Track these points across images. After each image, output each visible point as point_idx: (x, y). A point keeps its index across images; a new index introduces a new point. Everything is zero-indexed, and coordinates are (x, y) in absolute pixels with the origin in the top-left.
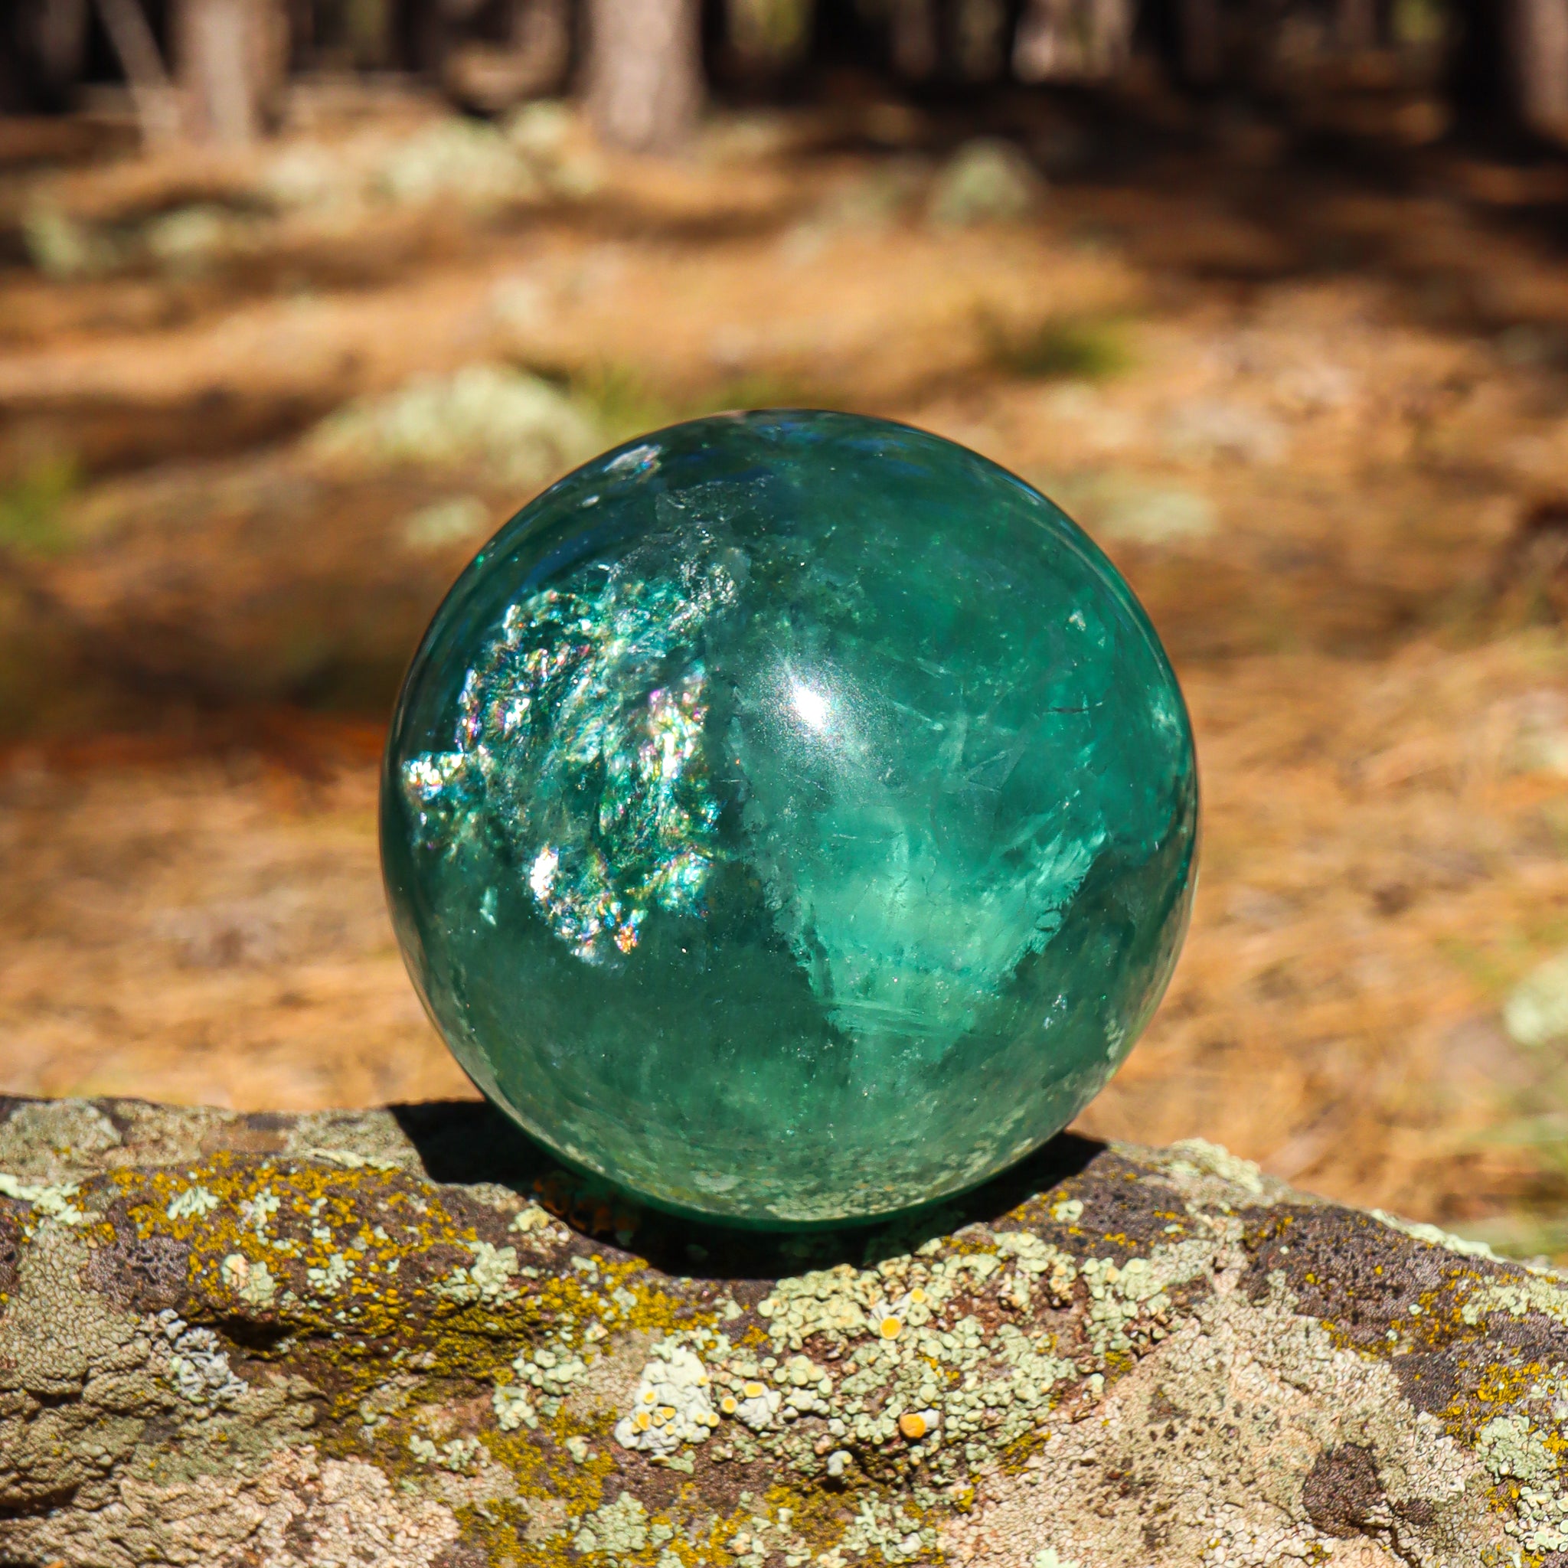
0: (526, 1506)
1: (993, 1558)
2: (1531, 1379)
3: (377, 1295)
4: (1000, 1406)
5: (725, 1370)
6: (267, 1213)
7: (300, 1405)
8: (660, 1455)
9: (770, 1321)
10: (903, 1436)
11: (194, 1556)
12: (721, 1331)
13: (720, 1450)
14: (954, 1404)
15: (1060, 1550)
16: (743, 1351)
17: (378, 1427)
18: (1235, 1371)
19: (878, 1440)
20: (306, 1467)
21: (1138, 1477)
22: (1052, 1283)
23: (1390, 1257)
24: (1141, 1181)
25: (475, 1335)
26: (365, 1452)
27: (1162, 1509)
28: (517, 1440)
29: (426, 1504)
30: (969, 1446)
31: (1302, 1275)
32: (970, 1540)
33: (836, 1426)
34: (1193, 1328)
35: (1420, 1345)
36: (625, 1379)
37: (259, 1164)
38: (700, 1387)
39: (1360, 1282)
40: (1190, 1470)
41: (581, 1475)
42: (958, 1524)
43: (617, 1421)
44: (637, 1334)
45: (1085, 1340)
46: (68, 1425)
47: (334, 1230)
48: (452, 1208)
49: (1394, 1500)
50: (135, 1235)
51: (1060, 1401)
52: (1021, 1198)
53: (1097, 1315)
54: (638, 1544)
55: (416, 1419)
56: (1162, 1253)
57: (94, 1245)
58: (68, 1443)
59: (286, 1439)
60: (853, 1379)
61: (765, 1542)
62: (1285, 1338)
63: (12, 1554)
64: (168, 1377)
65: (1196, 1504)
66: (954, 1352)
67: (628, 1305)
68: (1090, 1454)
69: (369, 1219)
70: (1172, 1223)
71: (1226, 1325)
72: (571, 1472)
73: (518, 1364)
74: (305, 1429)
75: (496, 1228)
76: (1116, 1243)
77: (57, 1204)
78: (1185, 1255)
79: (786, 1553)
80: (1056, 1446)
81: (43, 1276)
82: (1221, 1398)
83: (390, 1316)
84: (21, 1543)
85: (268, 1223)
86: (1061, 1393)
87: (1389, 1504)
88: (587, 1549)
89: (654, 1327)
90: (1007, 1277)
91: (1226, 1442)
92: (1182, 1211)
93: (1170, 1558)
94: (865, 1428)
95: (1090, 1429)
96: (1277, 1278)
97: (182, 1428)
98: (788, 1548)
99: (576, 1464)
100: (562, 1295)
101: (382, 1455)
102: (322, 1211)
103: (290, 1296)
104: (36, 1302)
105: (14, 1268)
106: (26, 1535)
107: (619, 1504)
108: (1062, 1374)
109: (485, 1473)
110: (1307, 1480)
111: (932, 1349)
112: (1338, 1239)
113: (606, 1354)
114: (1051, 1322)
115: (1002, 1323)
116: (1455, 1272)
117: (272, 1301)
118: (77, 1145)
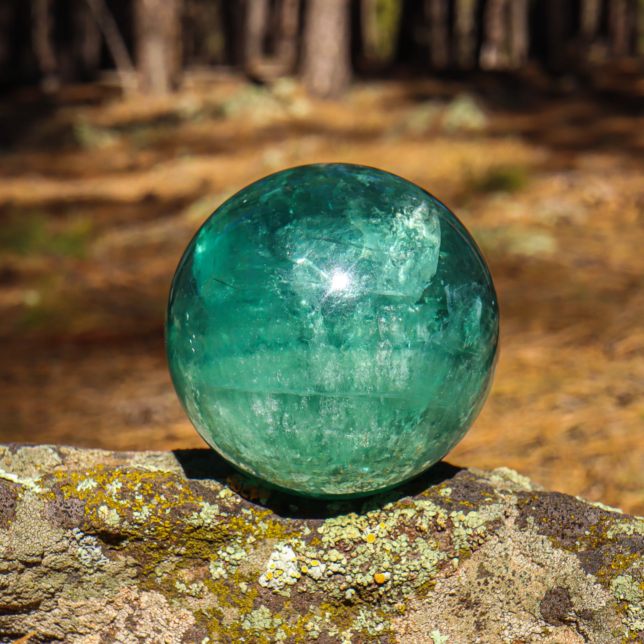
0: (222, 611)
1: (413, 633)
2: (633, 560)
3: (161, 523)
4: (416, 570)
5: (303, 555)
6: (117, 489)
7: (131, 568)
8: (277, 589)
9: (322, 535)
10: (376, 583)
11: (88, 631)
12: (302, 539)
13: (301, 588)
14: (397, 569)
15: (441, 631)
16: (311, 548)
17: (163, 578)
18: (513, 558)
19: (365, 584)
20: (134, 594)
21: (473, 601)
22: (438, 520)
23: (577, 511)
24: (477, 481)
25: (202, 540)
26: (158, 589)
27: (483, 614)
28: (219, 583)
29: (182, 610)
30: (403, 587)
31: (541, 518)
32: (404, 626)
33: (348, 578)
34: (495, 539)
35: (589, 547)
36: (263, 558)
37: (115, 469)
38: (293, 562)
39: (565, 521)
40: (494, 598)
41: (244, 598)
42: (399, 619)
43: (260, 576)
44: (268, 541)
45: (451, 544)
46: (36, 575)
47: (144, 496)
48: (193, 488)
49: (577, 610)
50: (63, 498)
51: (441, 569)
52: (427, 487)
53: (456, 534)
54: (268, 626)
55: (178, 575)
56: (483, 509)
57: (46, 501)
58: (36, 583)
59: (126, 582)
60: (355, 559)
61: (319, 626)
62: (533, 544)
63: (15, 629)
64: (77, 556)
65: (497, 612)
66: (397, 549)
67: (264, 529)
68: (453, 591)
69: (158, 492)
70: (488, 497)
71: (509, 539)
72: (241, 597)
73: (220, 552)
74: (133, 578)
75: (211, 497)
76: (465, 505)
78: (493, 510)
79: (328, 631)
80: (439, 587)
81: (25, 513)
82: (507, 568)
83: (167, 532)
84: (19, 625)
85: (117, 493)
86: (441, 566)
87: (575, 612)
88: (247, 628)
89: (275, 538)
90: (419, 518)
91: (509, 586)
92: (492, 493)
93: (486, 634)
94: (360, 579)
95: (453, 581)
96: (531, 519)
98: (329, 628)
99: (243, 593)
100: (237, 524)
101: (164, 590)
102: (139, 488)
103: (126, 523)
104: (22, 524)
105: (14, 510)
106: (21, 622)
107: (260, 610)
108: (441, 558)
109: (206, 597)
110: (542, 602)
111: (388, 547)
112: (556, 504)
113: (255, 549)
114: (437, 537)
115: (417, 537)
116: (604, 518)
117: (118, 525)
118: (43, 464)
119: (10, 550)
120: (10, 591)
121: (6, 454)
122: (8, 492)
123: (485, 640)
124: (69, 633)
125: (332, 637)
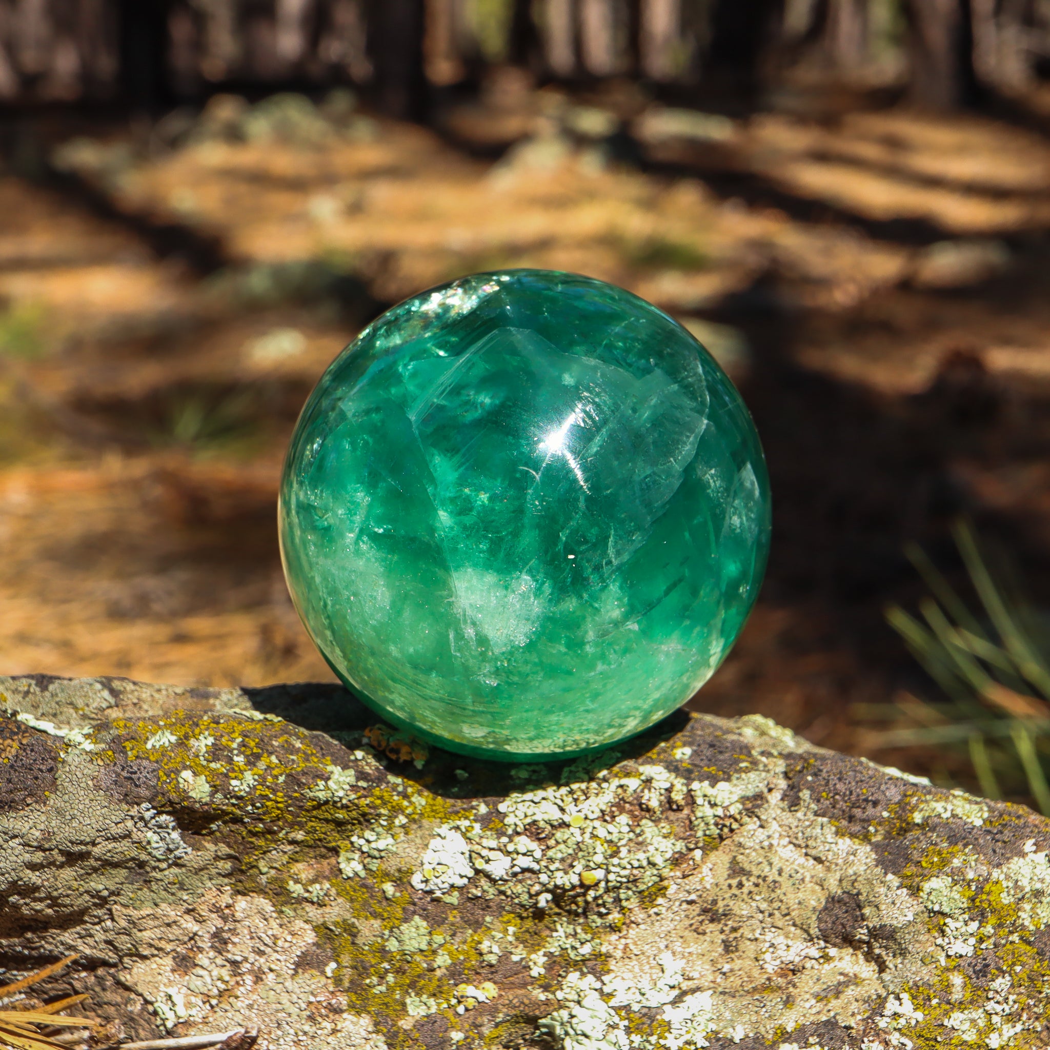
0: (357, 924)
1: (634, 957)
2: (953, 855)
3: (271, 796)
4: (641, 867)
5: (478, 844)
6: (206, 745)
7: (222, 861)
8: (438, 894)
9: (505, 815)
10: (582, 885)
11: (156, 952)
12: (476, 821)
13: (474, 891)
14: (614, 865)
15: (674, 953)
16: (489, 833)
17: (269, 876)
18: (779, 849)
19: (568, 886)
20: (226, 899)
21: (721, 911)
22: (673, 795)
23: (871, 783)
24: (725, 737)
25: (327, 821)
26: (262, 891)
27: (734, 930)
28: (352, 884)
29: (297, 922)
30: (621, 891)
31: (819, 793)
32: (621, 947)
33: (544, 878)
34: (755, 823)
35: (888, 835)
36: (418, 848)
37: (202, 717)
38: (463, 853)
39: (853, 798)
40: (751, 906)
41: (390, 905)
42: (614, 937)
43: (412, 874)
44: (425, 822)
45: (691, 829)
46: (83, 871)
47: (246, 757)
48: (316, 745)
49: (871, 925)
50: (126, 758)
51: (676, 865)
52: (654, 745)
53: (699, 814)
54: (424, 946)
55: (292, 871)
56: (738, 779)
57: (102, 764)
58: (82, 883)
59: (213, 882)
60: (554, 850)
61: (499, 946)
62: (809, 830)
63: (45, 949)
64: (144, 843)
65: (754, 927)
66: (614, 835)
67: (420, 804)
68: (693, 897)
69: (267, 750)
70: (743, 761)
71: (774, 822)
72: (384, 903)
73: (354, 839)
74: (224, 876)
75: (343, 758)
76: (710, 772)
77: (80, 738)
78: (751, 780)
79: (511, 953)
80: (673, 891)
81: (71, 781)
82: (771, 864)
83: (278, 808)
84: (50, 943)
85: (206, 752)
86: (676, 861)
87: (868, 928)
88: (393, 950)
89: (434, 817)
90: (646, 791)
91: (773, 891)
92: (749, 754)
93: (738, 959)
94: (561, 879)
95: (693, 882)
97: (151, 875)
98: (513, 950)
99: (387, 899)
100: (381, 798)
101: (270, 892)
102: (239, 745)
103: (219, 795)
104: (66, 797)
105: (53, 776)
106: (54, 939)
107: (413, 923)
108: (677, 849)
109: (333, 903)
110: (820, 913)
111: (601, 832)
112: (841, 773)
113: (406, 833)
114: (671, 818)
115: (642, 818)
116: (909, 793)
117: (208, 799)
118: (88, 705)
119: (48, 835)
120: (43, 895)
121: (32, 690)
122: (45, 749)
123: (736, 968)
124: (126, 955)
125: (516, 963)
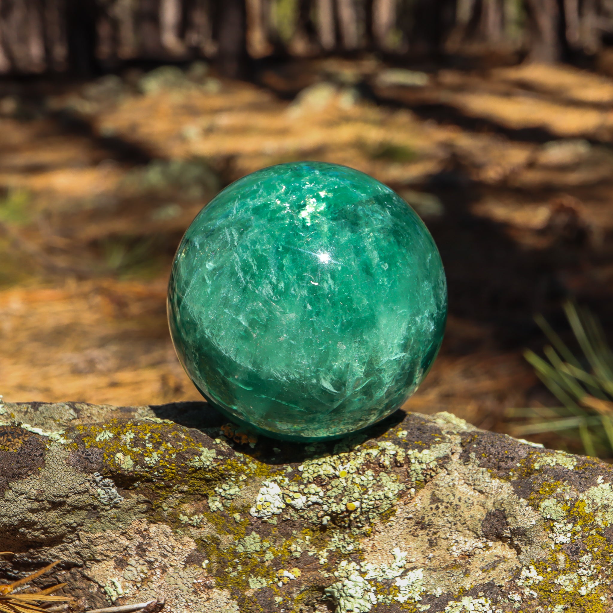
0: (219, 537)
1: (378, 551)
2: (557, 486)
3: (168, 466)
4: (380, 499)
5: (287, 489)
6: (130, 438)
7: (141, 504)
8: (265, 518)
9: (302, 472)
10: (347, 511)
11: (105, 558)
12: (286, 476)
13: (286, 516)
14: (365, 499)
15: (401, 548)
16: (293, 483)
17: (168, 512)
18: (459, 487)
19: (339, 512)
20: (144, 526)
21: (427, 523)
22: (397, 458)
23: (510, 447)
24: (426, 424)
25: (201, 479)
26: (164, 521)
27: (435, 533)
28: (216, 515)
29: (185, 537)
30: (370, 513)
31: (480, 454)
32: (370, 545)
33: (325, 507)
34: (445, 472)
35: (520, 477)
36: (253, 493)
37: (127, 422)
38: (279, 495)
39: (500, 456)
40: (444, 520)
41: (238, 526)
42: (366, 540)
43: (250, 508)
44: (257, 478)
45: (408, 477)
46: (61, 513)
47: (153, 444)
48: (193, 436)
49: (512, 528)
50: (85, 447)
51: (400, 497)
52: (386, 430)
53: (413, 468)
54: (258, 549)
55: (181, 509)
56: (434, 447)
57: (70, 450)
58: (61, 519)
59: (137, 516)
60: (330, 491)
61: (301, 547)
62: (475, 475)
63: (41, 558)
64: (96, 496)
65: (446, 531)
66: (365, 482)
67: (254, 468)
68: (411, 515)
69: (165, 440)
70: (437, 437)
71: (456, 471)
72: (235, 525)
73: (216, 489)
74: (142, 513)
75: (209, 443)
76: (418, 444)
77: (57, 437)
78: (442, 448)
79: (308, 551)
80: (399, 513)
81: (53, 461)
82: (454, 495)
83: (173, 473)
84: (44, 555)
85: (131, 442)
86: (401, 495)
87: (510, 529)
88: (240, 551)
89: (263, 476)
90: (382, 456)
91: (456, 510)
92: (440, 434)
93: (437, 550)
94: (335, 508)
95: (410, 507)
96: (473, 455)
97: (101, 513)
98: (309, 549)
99: (236, 523)
100: (231, 465)
101: (169, 521)
102: (149, 437)
103: (138, 467)
104: (51, 470)
105: (43, 459)
106: (46, 552)
107: (251, 536)
108: (401, 488)
109: (205, 526)
110: (483, 522)
111: (357, 481)
112: (492, 442)
113: (246, 485)
114: (397, 471)
115: (380, 472)
116: (532, 452)
117: (132, 469)
118: (61, 418)
119: (41, 492)
120: (39, 527)
121: (29, 411)
122: (38, 443)
123: (437, 555)
124: (88, 560)
125: (311, 556)
